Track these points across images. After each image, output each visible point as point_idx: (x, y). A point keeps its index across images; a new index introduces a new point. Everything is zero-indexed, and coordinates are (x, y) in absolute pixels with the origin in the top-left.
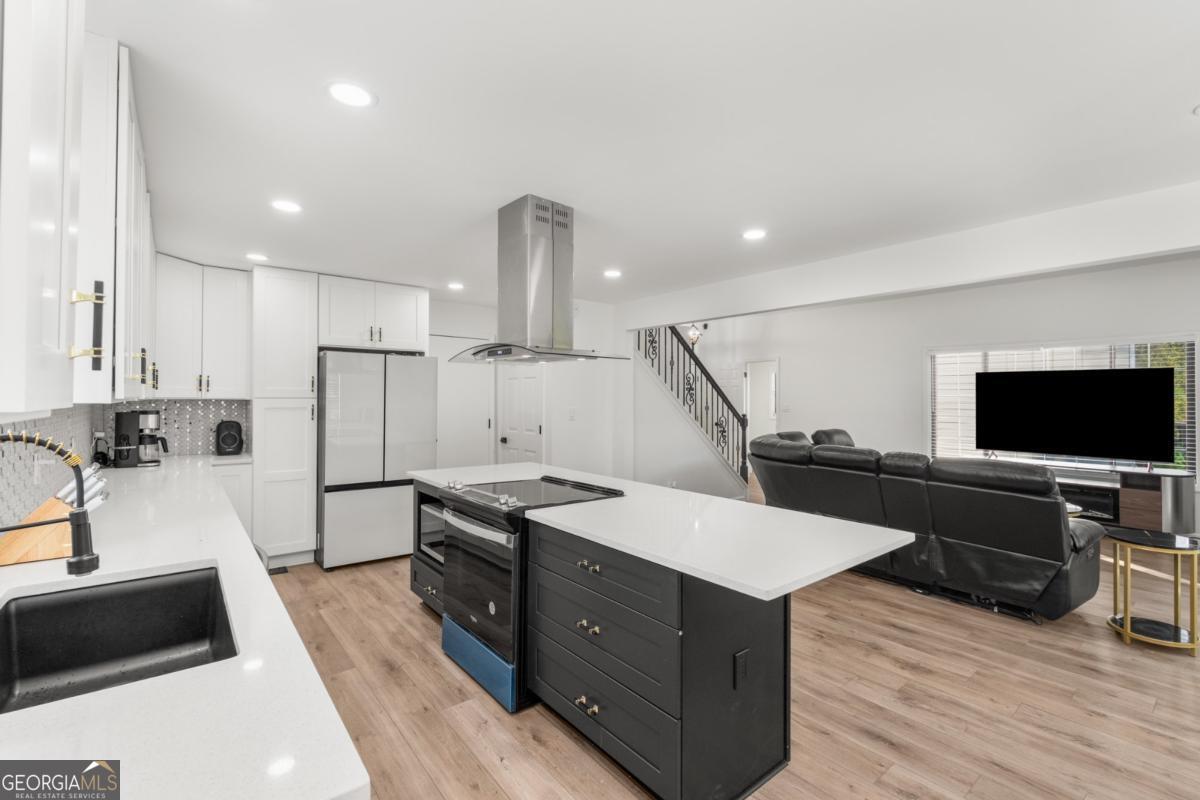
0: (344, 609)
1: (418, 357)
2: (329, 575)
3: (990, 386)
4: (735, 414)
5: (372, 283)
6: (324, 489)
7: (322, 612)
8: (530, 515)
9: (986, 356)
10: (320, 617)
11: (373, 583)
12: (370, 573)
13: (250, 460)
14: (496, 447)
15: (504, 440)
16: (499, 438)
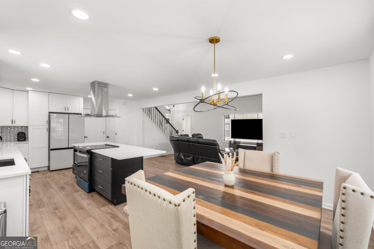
0: (54, 179)
1: (80, 115)
2: (51, 172)
3: (235, 123)
4: (175, 129)
5: (66, 95)
6: (50, 150)
7: (47, 179)
8: (92, 151)
9: (235, 115)
10: (47, 180)
11: (64, 173)
12: (63, 171)
13: (28, 142)
14: (106, 139)
15: (108, 137)
16: (107, 136)
